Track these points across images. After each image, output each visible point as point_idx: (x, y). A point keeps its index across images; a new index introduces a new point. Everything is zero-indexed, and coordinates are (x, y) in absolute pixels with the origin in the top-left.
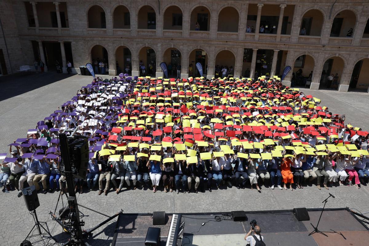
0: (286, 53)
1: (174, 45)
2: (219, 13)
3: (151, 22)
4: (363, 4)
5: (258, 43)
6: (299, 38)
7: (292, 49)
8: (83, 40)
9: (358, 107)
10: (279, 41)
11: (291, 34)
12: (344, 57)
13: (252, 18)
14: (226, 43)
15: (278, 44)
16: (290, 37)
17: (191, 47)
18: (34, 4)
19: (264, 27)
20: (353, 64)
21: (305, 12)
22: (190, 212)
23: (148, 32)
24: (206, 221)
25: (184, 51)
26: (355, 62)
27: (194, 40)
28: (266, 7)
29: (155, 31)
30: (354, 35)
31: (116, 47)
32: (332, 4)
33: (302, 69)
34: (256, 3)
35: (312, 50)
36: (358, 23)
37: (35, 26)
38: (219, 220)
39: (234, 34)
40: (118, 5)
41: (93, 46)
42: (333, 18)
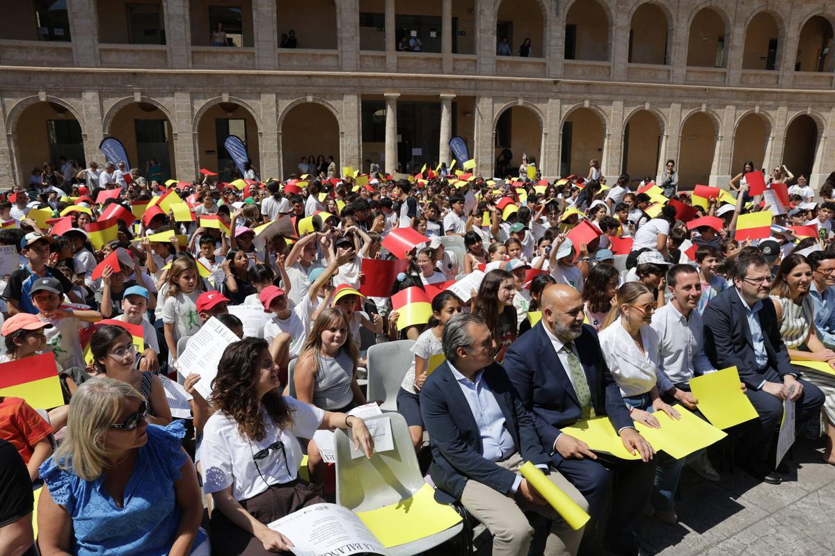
0: (473, 101)
1: (143, 94)
3: (52, 32)
5: (397, 78)
6: (498, 63)
7: (486, 92)
10: (451, 71)
11: (478, 52)
14: (308, 81)
15: (448, 80)
16: (476, 61)
25: (177, 110)
27: (209, 75)
33: (509, 149)
35: (533, 94)
39: (327, 55)
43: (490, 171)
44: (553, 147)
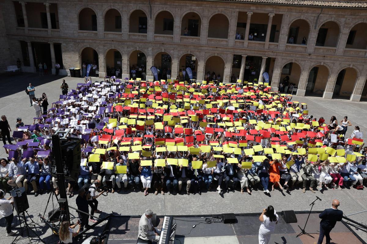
0: (274, 60)
1: (165, 50)
2: (209, 19)
3: (142, 27)
4: (346, 16)
5: (247, 50)
6: (287, 46)
7: (280, 57)
8: (73, 42)
9: (341, 114)
10: (267, 48)
11: (279, 42)
12: (328, 65)
13: (241, 25)
14: (216, 49)
15: (266, 52)
16: (278, 45)
17: (181, 52)
18: (23, 4)
19: (253, 34)
20: (337, 73)
21: (292, 22)
22: (181, 214)
23: (139, 36)
24: (197, 223)
25: (174, 56)
26: (338, 71)
27: (185, 45)
28: (255, 15)
29: (146, 36)
30: (338, 45)
31: (106, 49)
32: (318, 15)
33: (289, 76)
34: (245, 11)
35: (299, 58)
36: (341, 34)
37: (24, 26)
38: (210, 222)
39: (224, 41)
40: (109, 8)
41: (83, 49)
42: (318, 29)
43: (277, 85)
44: (304, 79)
